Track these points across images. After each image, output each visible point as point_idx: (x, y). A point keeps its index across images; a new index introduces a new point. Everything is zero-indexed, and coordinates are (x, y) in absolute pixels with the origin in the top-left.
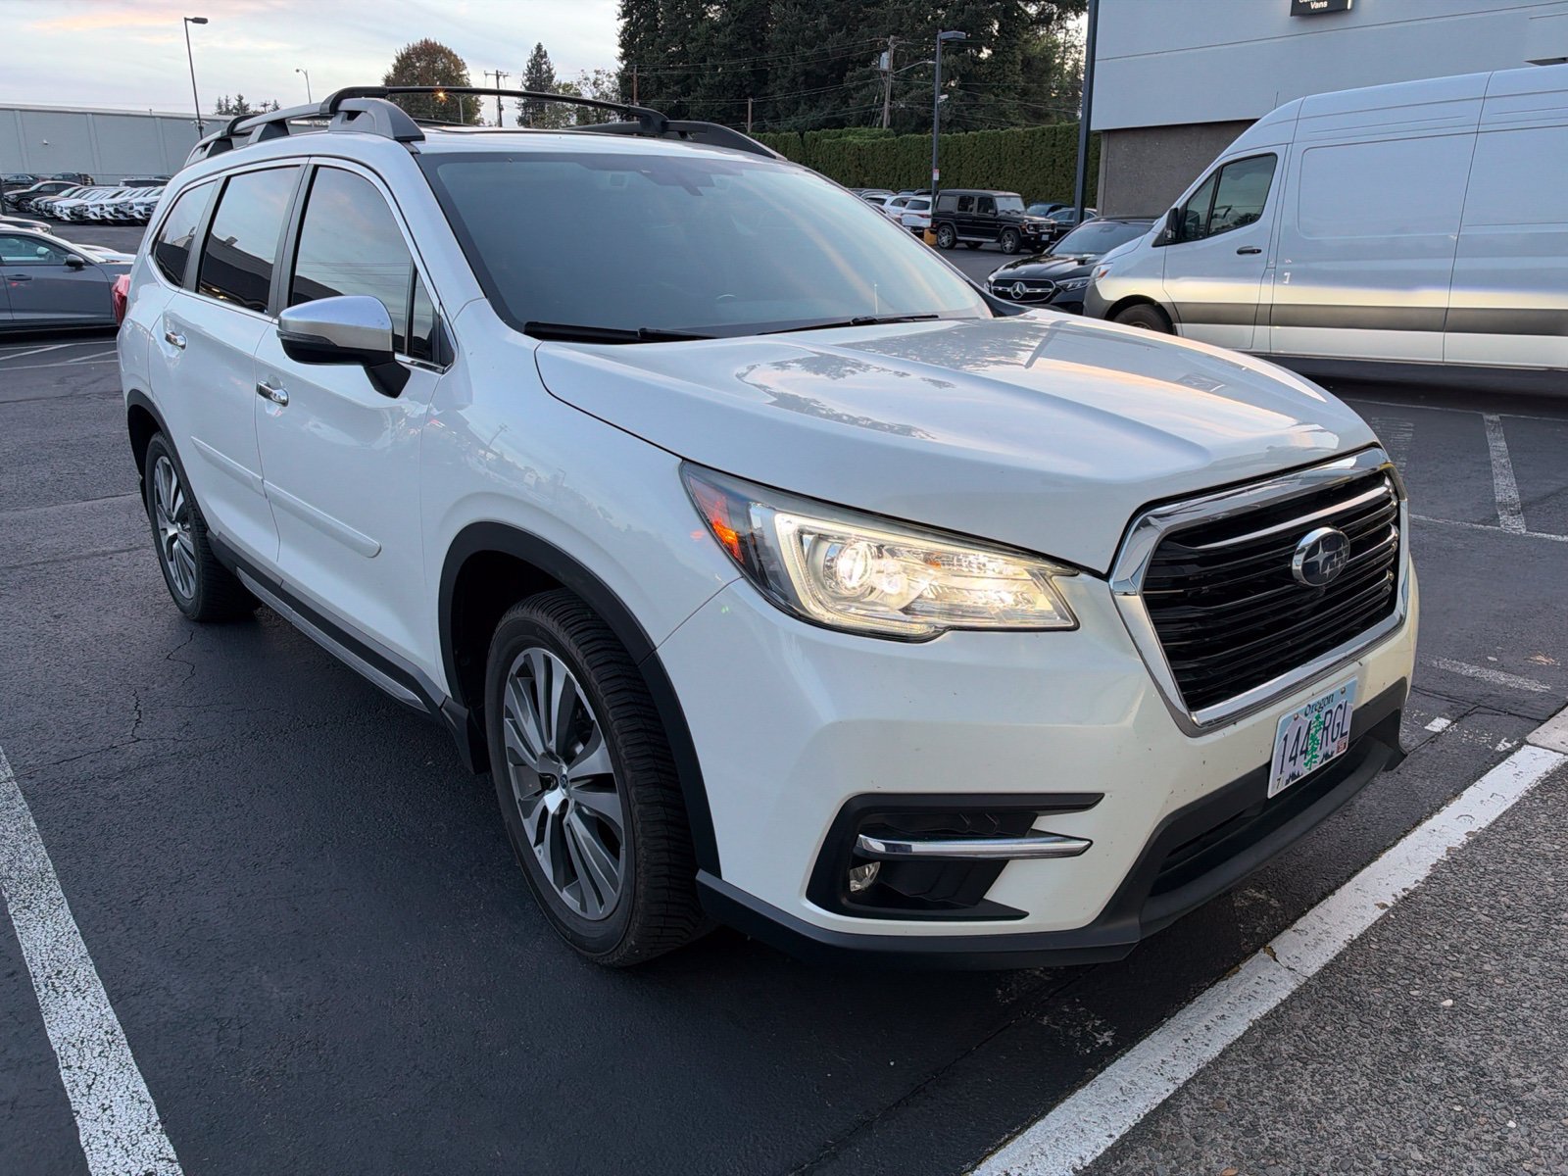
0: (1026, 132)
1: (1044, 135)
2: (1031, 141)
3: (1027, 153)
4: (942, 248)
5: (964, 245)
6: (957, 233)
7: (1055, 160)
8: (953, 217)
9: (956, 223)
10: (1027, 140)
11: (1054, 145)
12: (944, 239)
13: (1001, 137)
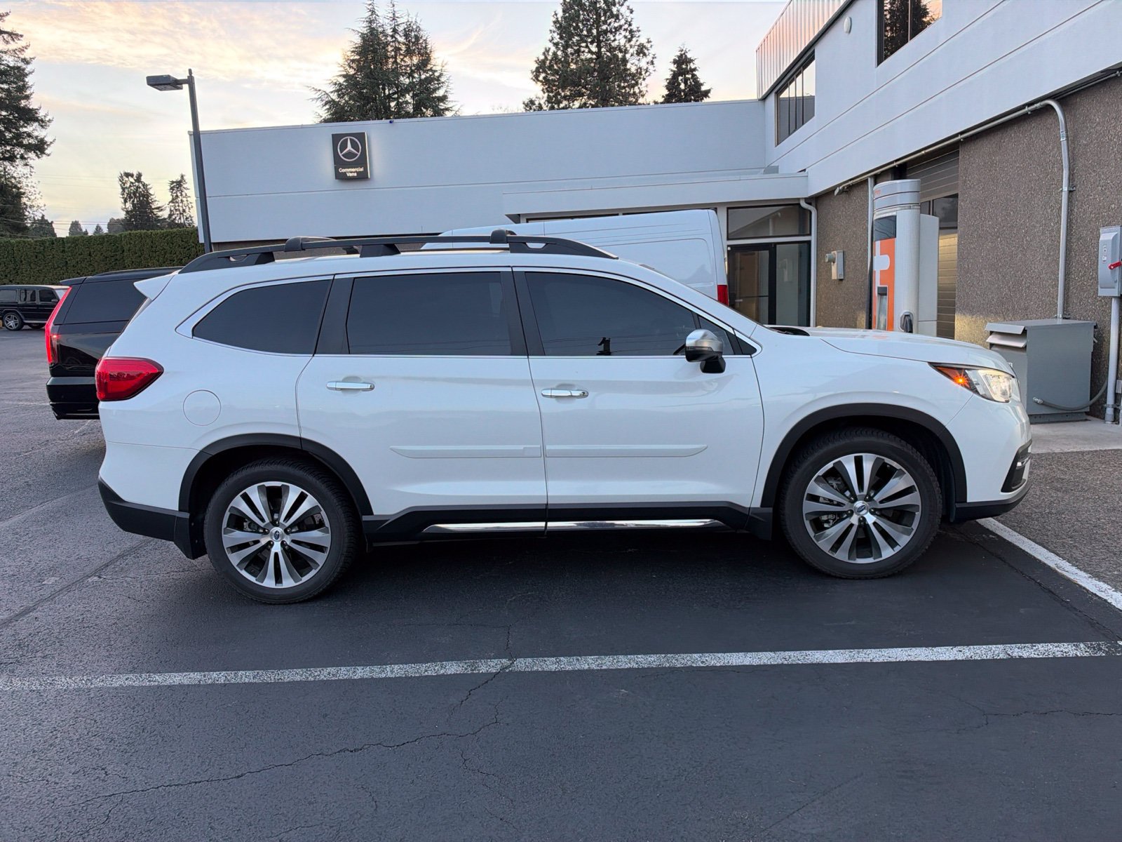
0: (36, 241)
1: (53, 244)
2: (42, 248)
3: (40, 256)
4: (10, 330)
5: (28, 327)
6: (23, 317)
7: (67, 262)
8: (18, 306)
9: (21, 310)
10: (38, 247)
11: (63, 251)
12: (12, 323)
13: (12, 245)
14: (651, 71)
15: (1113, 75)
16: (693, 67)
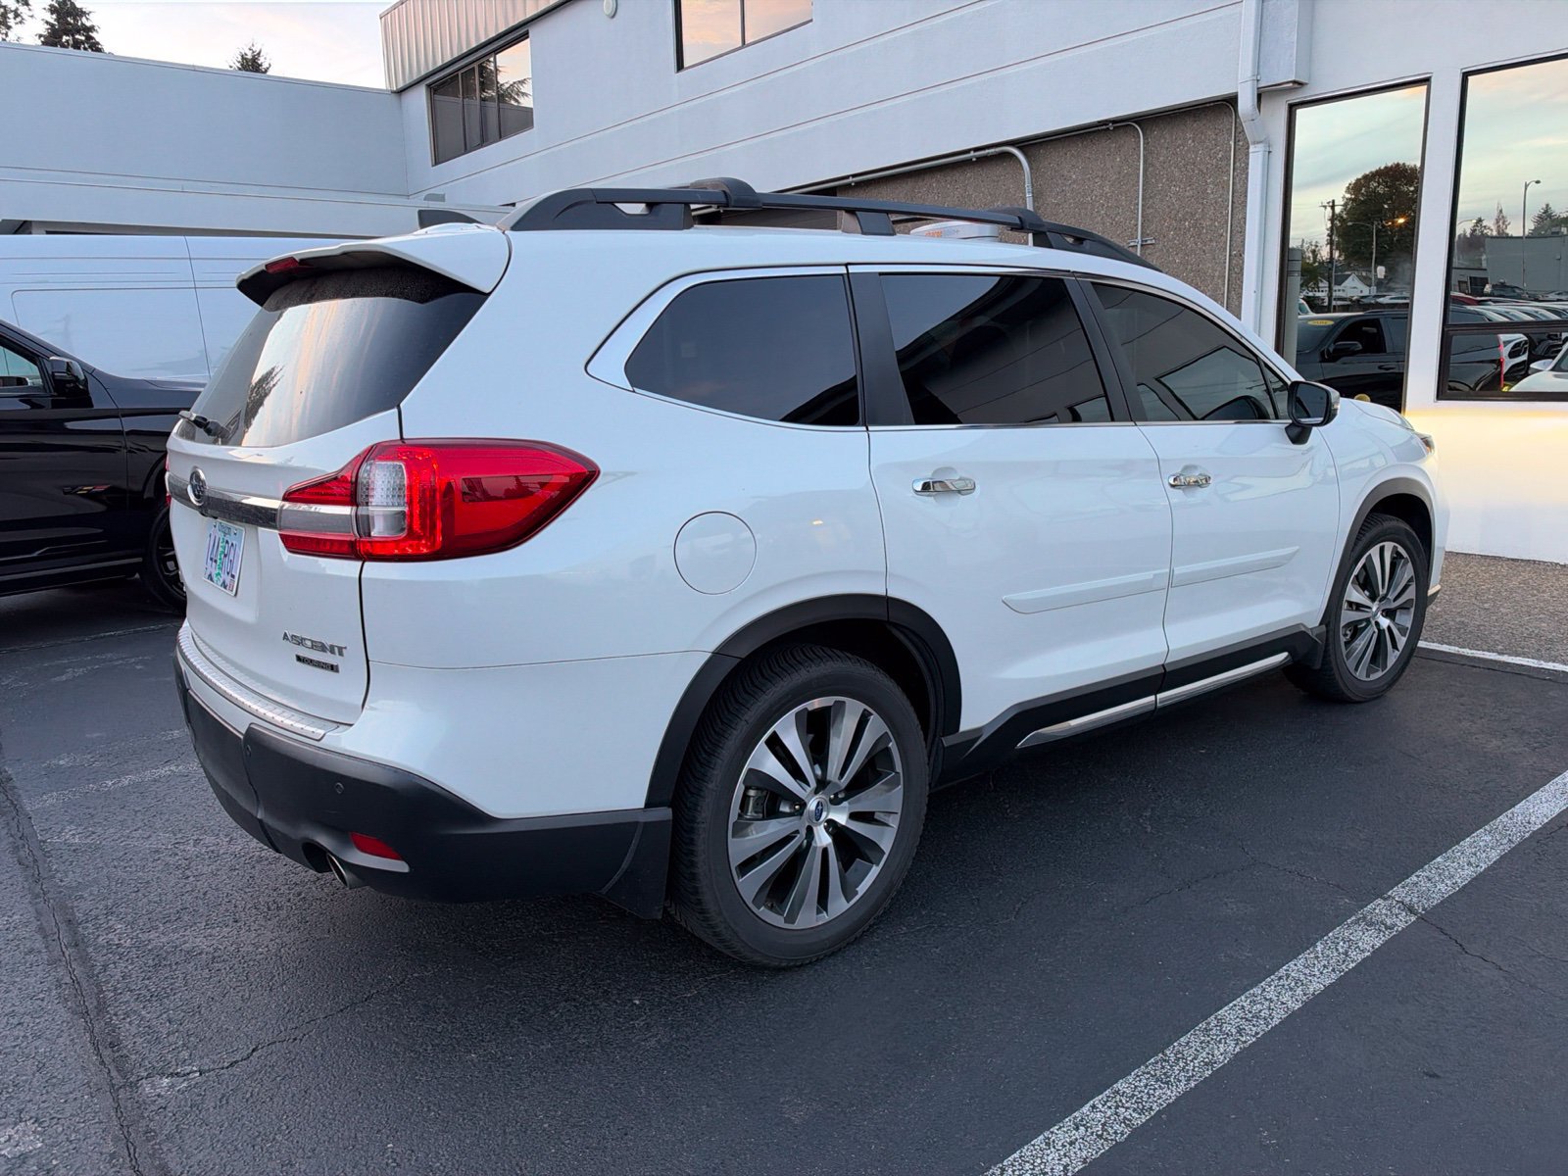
14: (24, 16)
15: (1104, 127)
16: (88, 24)
